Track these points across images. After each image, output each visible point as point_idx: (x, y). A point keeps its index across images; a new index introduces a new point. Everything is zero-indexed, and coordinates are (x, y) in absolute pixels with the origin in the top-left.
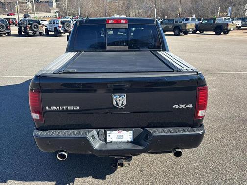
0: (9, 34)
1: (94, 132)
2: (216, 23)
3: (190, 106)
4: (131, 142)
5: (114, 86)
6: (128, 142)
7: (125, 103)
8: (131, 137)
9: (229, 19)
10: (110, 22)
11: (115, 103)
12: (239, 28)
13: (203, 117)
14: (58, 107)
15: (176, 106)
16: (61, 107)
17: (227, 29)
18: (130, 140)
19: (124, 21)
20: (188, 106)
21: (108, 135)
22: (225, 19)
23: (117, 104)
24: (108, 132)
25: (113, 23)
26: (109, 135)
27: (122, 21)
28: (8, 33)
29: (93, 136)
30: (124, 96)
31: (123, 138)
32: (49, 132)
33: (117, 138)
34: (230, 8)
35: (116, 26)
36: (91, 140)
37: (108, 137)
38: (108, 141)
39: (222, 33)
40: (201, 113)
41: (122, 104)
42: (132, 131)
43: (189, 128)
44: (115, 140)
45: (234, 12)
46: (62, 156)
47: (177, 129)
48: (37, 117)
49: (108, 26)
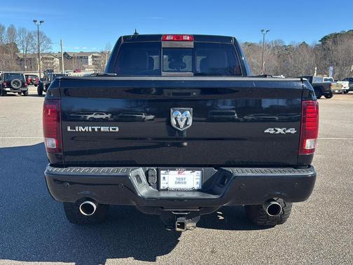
0: (25, 94)
1: (141, 171)
2: (313, 82)
3: (292, 131)
4: (198, 190)
5: (174, 94)
6: (194, 190)
7: (190, 122)
8: (199, 181)
9: (331, 80)
10: (168, 38)
11: (174, 122)
12: (346, 92)
13: (312, 151)
14: (86, 128)
15: (270, 131)
16: (90, 128)
17: (330, 91)
18: (197, 186)
19: (188, 38)
20: (289, 131)
21: (162, 176)
22: (326, 80)
23: (178, 125)
24: (162, 172)
25: (171, 40)
26: (164, 178)
27: (185, 38)
28: (24, 92)
29: (138, 176)
30: (188, 112)
31: (185, 183)
32: (69, 169)
33: (176, 183)
34: (331, 68)
35: (176, 45)
36: (135, 181)
37: (162, 181)
38: (161, 188)
39: (323, 97)
40: (309, 144)
41: (186, 125)
42: (199, 172)
43: (291, 169)
44: (172, 185)
45: (337, 74)
46: (88, 208)
47: (272, 170)
48: (53, 145)
49: (164, 45)
